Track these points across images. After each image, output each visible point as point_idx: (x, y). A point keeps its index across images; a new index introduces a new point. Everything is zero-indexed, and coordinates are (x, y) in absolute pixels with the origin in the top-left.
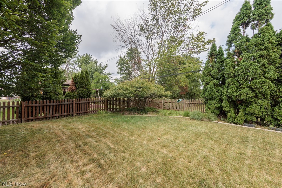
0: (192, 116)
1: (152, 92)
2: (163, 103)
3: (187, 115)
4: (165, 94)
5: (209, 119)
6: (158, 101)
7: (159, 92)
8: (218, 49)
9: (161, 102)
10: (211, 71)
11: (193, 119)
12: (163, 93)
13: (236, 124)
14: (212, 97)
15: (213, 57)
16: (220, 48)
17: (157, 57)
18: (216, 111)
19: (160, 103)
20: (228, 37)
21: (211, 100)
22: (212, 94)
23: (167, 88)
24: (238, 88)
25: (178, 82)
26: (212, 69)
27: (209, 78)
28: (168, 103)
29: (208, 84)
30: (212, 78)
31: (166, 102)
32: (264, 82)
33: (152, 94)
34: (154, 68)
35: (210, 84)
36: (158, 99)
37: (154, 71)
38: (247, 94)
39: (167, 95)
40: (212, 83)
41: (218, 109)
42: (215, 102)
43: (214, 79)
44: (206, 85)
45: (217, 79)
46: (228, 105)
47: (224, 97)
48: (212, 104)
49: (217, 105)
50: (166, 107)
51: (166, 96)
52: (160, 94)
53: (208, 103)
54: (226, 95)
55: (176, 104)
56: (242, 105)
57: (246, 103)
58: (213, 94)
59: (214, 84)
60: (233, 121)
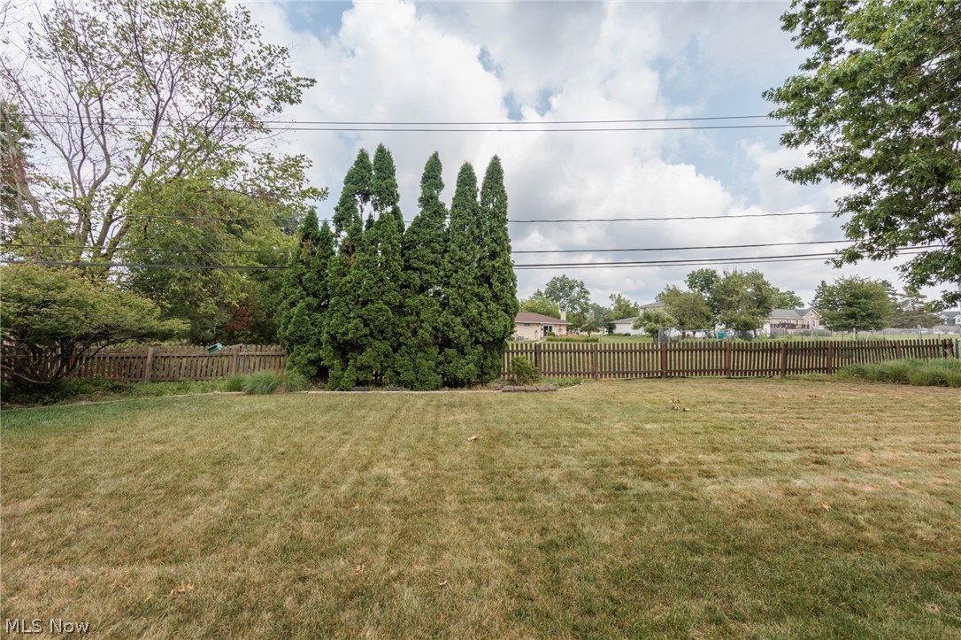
0: (248, 387)
1: (110, 321)
2: (149, 360)
3: (236, 387)
4: (162, 328)
5: (291, 389)
6: (128, 355)
7: (136, 321)
8: (320, 225)
9: (142, 355)
10: (303, 274)
11: (251, 392)
12: (154, 323)
13: (342, 390)
14: (303, 337)
15: (309, 242)
16: (325, 224)
17: (126, 184)
18: (310, 368)
19: (136, 362)
20: (337, 209)
21: (300, 344)
22: (301, 331)
23: (169, 306)
24: (347, 318)
25: (215, 288)
26: (305, 271)
27: (297, 291)
28: (175, 360)
29: (295, 305)
30: (304, 293)
31: (166, 355)
32: (381, 309)
33: (106, 325)
34: (108, 222)
35: (299, 305)
36: (130, 346)
37: (109, 235)
38: (357, 329)
39: (170, 330)
40: (301, 304)
41: (314, 364)
42: (308, 347)
43: (308, 295)
44: (291, 307)
45: (315, 295)
46: (331, 354)
47: (324, 337)
48: (302, 353)
49: (312, 356)
50: (164, 374)
51: (166, 336)
52: (140, 329)
53: (293, 351)
54: (327, 333)
55: (205, 360)
56: (354, 352)
57: (356, 347)
58: (304, 329)
59: (308, 306)
60: (338, 386)
